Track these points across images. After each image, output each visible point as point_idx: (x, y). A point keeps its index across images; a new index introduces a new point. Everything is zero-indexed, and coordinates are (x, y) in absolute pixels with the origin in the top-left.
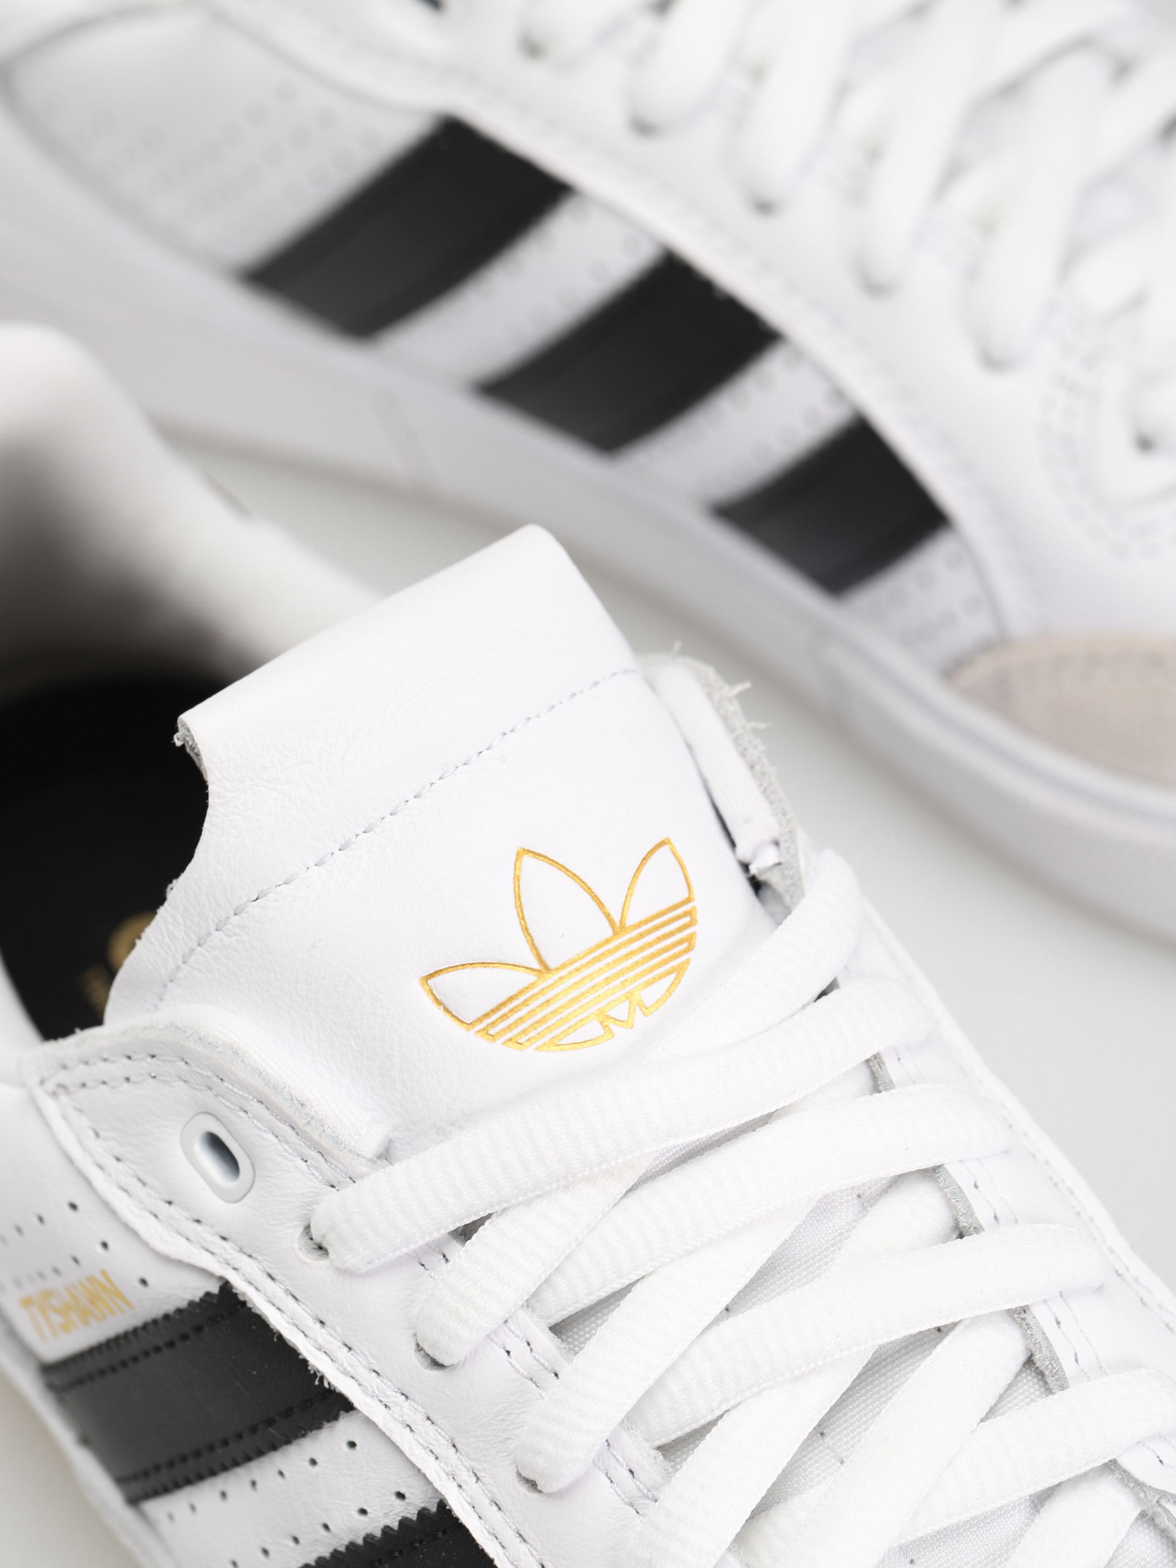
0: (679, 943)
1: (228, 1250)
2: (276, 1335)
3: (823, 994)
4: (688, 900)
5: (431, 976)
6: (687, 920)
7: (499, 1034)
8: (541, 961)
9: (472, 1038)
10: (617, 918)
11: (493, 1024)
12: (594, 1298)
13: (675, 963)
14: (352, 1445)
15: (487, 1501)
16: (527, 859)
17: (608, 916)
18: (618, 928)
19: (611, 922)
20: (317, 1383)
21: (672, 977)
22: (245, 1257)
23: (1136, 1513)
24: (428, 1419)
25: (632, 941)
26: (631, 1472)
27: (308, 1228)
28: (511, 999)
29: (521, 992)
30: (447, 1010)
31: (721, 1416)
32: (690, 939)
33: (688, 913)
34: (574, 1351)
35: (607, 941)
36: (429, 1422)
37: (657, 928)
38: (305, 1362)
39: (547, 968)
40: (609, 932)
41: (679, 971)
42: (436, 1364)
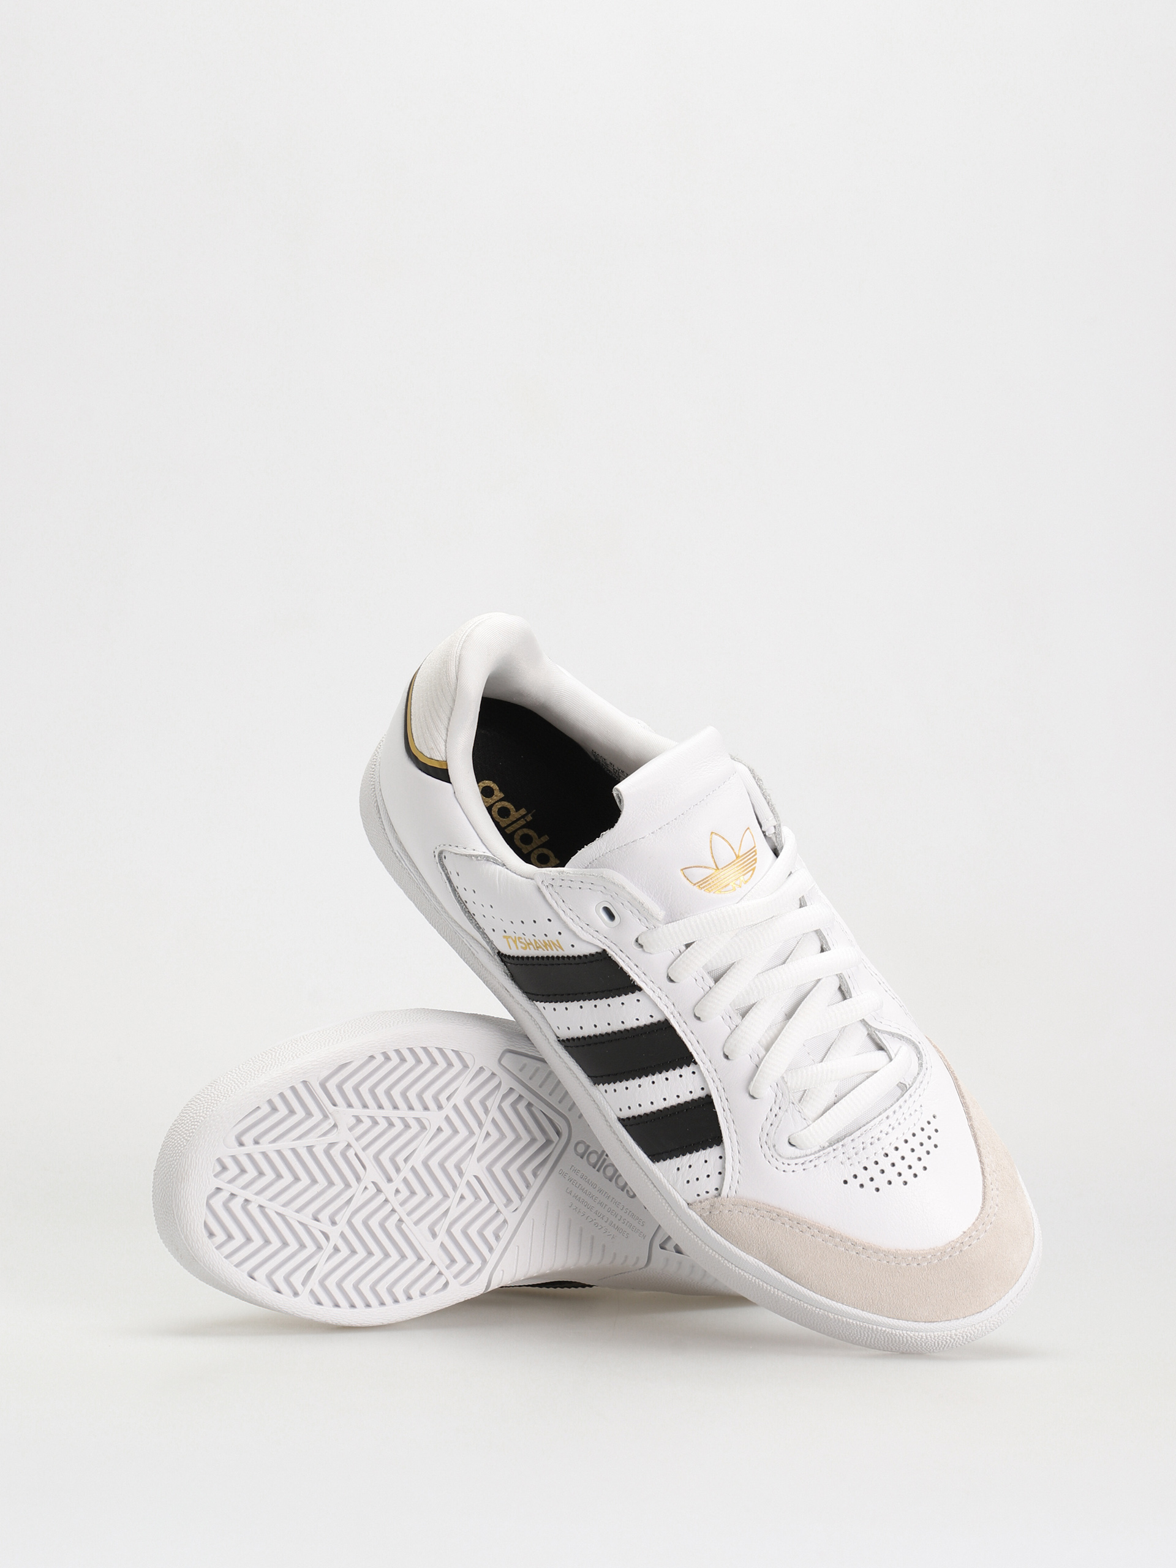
0: (753, 861)
1: (607, 942)
2: (620, 968)
3: (789, 875)
4: (754, 847)
5: (684, 869)
6: (754, 853)
7: (704, 887)
8: (716, 867)
9: (696, 888)
10: (737, 854)
11: (701, 885)
12: (723, 967)
13: (752, 867)
14: (638, 1000)
15: (682, 1021)
16: (714, 835)
17: (735, 853)
18: (737, 857)
19: (736, 855)
20: (631, 982)
21: (751, 872)
22: (611, 943)
23: (867, 1034)
24: (665, 996)
25: (741, 860)
26: (731, 1018)
27: (637, 940)
28: (707, 878)
29: (710, 876)
30: (688, 879)
32: (755, 860)
33: (755, 851)
35: (735, 861)
37: (747, 857)
38: (629, 976)
39: (718, 868)
40: (735, 858)
41: (753, 870)
42: (671, 981)
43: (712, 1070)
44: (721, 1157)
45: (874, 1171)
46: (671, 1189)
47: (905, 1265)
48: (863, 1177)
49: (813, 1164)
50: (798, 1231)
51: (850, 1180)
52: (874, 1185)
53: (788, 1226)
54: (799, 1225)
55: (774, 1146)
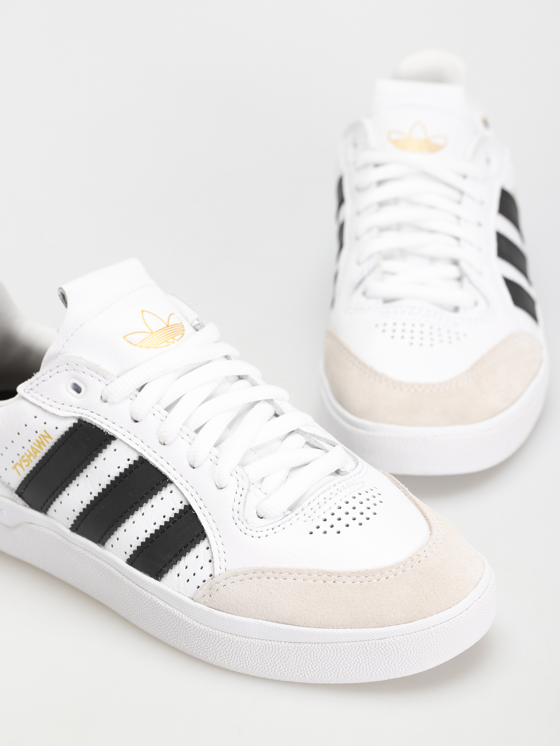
0: (181, 330)
1: (80, 410)
2: (94, 426)
4: (180, 323)
5: (126, 336)
7: (144, 346)
8: (151, 330)
9: (138, 348)
11: (142, 344)
12: (173, 401)
13: (181, 333)
14: (115, 450)
15: (152, 451)
16: (144, 312)
18: (167, 326)
19: (166, 324)
20: (106, 434)
22: (85, 410)
24: (135, 436)
25: (171, 328)
26: (188, 435)
27: (101, 397)
28: (145, 339)
29: (147, 338)
30: (130, 343)
31: (207, 422)
32: (183, 330)
34: (169, 413)
35: (165, 328)
36: (135, 437)
37: (175, 326)
38: (102, 430)
39: (152, 332)
40: (165, 326)
41: (183, 334)
42: (136, 421)
43: (184, 482)
44: (208, 548)
45: (332, 520)
46: (177, 594)
47: (375, 581)
48: (325, 526)
49: (281, 527)
50: (281, 579)
51: (315, 530)
52: (335, 529)
53: (273, 579)
54: (281, 574)
55: (246, 520)
